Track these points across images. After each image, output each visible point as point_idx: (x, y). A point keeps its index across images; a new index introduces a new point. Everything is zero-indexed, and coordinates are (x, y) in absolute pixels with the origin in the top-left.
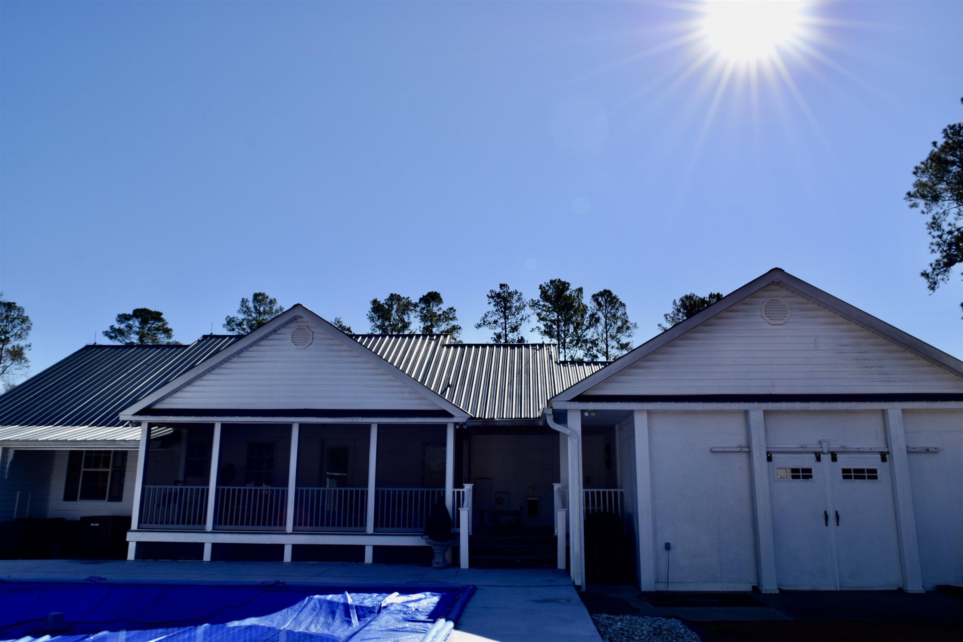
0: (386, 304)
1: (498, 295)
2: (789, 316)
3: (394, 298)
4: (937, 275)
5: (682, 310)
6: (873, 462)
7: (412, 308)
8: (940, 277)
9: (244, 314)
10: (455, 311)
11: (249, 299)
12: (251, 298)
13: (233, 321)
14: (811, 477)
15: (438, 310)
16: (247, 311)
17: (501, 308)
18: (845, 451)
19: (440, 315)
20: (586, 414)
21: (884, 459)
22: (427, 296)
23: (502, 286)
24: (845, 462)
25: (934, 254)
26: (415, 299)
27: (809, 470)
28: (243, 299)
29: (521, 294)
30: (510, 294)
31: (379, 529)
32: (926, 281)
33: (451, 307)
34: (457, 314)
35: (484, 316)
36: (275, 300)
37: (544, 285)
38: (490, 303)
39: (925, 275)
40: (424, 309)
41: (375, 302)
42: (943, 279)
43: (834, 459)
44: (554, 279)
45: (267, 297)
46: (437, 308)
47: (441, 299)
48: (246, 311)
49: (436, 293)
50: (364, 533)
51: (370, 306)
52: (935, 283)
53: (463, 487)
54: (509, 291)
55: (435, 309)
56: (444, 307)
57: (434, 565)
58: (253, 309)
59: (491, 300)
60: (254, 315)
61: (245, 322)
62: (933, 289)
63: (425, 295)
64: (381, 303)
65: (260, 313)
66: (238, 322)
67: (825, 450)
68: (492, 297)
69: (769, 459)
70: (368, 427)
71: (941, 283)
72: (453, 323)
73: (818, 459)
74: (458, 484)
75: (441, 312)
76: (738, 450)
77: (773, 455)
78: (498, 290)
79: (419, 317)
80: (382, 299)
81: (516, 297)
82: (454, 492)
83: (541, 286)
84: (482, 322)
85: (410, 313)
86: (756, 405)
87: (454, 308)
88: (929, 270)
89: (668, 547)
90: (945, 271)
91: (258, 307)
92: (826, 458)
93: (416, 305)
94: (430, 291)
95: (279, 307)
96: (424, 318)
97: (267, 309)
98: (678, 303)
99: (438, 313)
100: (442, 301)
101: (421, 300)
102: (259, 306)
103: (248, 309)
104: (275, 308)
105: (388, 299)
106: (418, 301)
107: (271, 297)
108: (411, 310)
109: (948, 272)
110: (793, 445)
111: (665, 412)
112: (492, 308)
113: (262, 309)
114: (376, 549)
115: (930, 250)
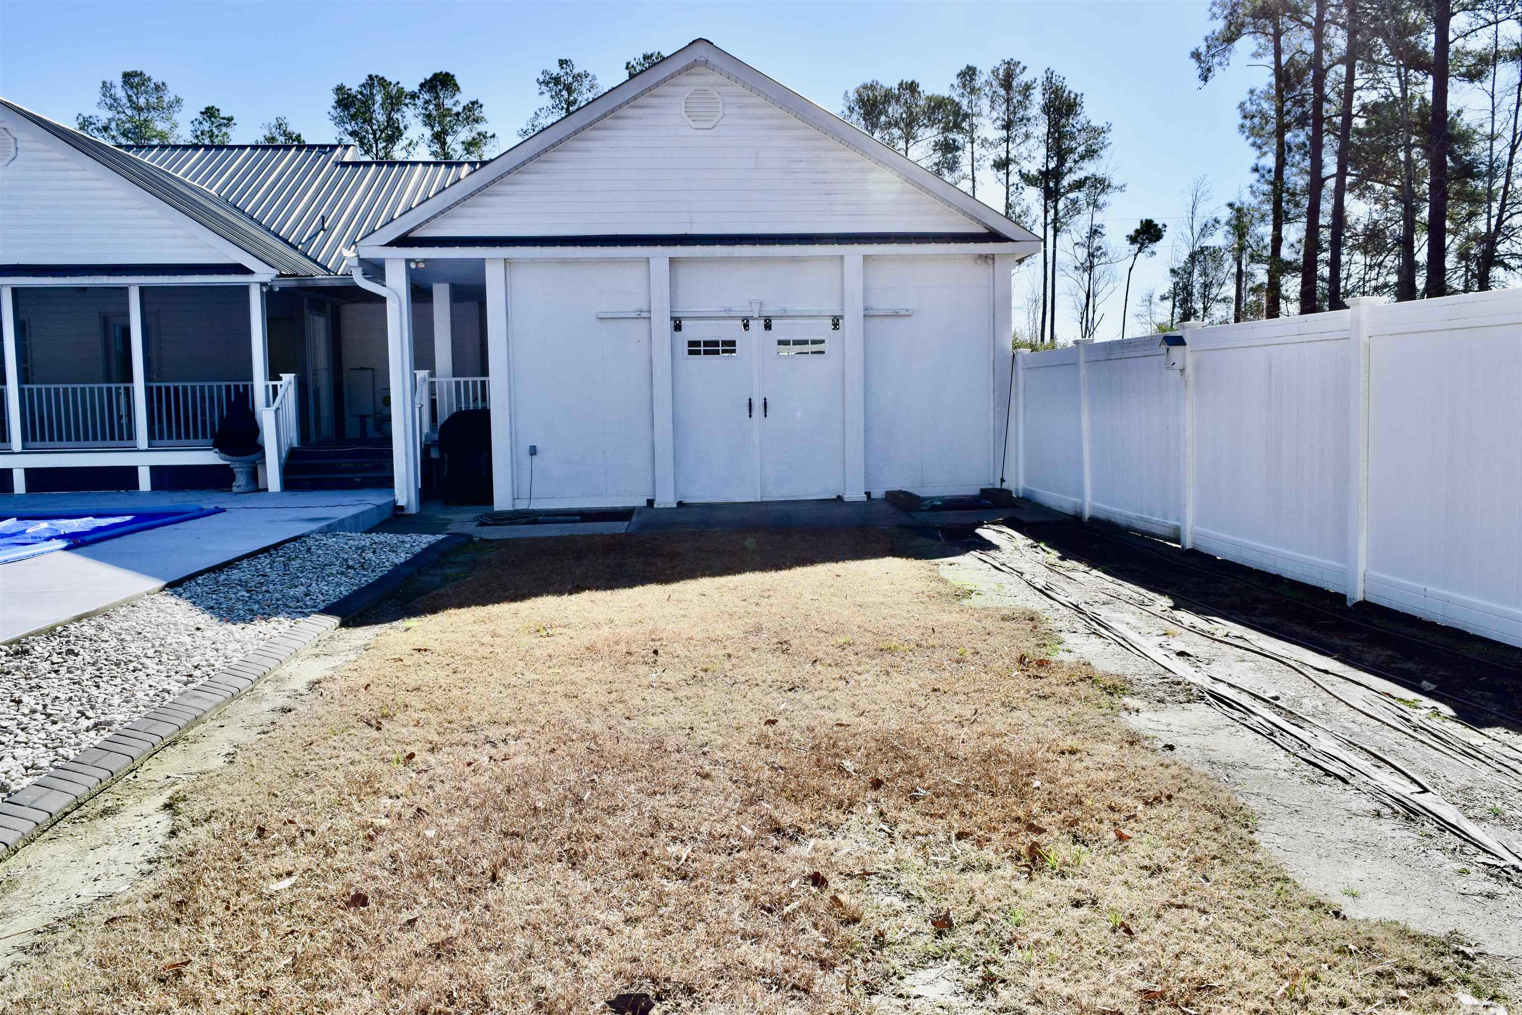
0: (361, 93)
1: (557, 80)
2: (720, 115)
3: (374, 81)
4: (1213, 56)
5: (857, 108)
6: (822, 329)
7: (407, 101)
8: (1217, 60)
9: (110, 109)
10: (481, 106)
11: (114, 84)
12: (118, 81)
13: (91, 124)
14: (734, 351)
15: (454, 105)
16: (114, 104)
17: (561, 102)
18: (784, 316)
19: (458, 114)
20: (413, 266)
21: (836, 325)
22: (431, 80)
23: (562, 63)
24: (780, 329)
25: (1214, 20)
26: (411, 85)
27: (732, 343)
28: (104, 83)
29: (594, 78)
30: (578, 77)
31: (157, 442)
32: (1196, 65)
33: (474, 99)
34: (486, 112)
35: (533, 115)
36: (163, 84)
37: (633, 63)
38: (542, 93)
39: (1196, 55)
40: (427, 102)
41: (340, 89)
42: (1220, 64)
43: (768, 327)
44: (649, 53)
45: (149, 79)
46: (452, 101)
47: (456, 85)
48: (112, 105)
49: (447, 74)
50: (135, 450)
51: (332, 98)
52: (1209, 70)
53: (280, 379)
54: (576, 71)
55: (448, 103)
56: (463, 98)
57: (235, 489)
58: (125, 101)
59: (544, 88)
60: (129, 112)
61: (113, 125)
62: (1206, 79)
63: (428, 78)
64: (353, 92)
65: (140, 109)
66: (100, 125)
67: (756, 315)
68: (547, 84)
69: (678, 328)
70: (123, 291)
71: (1217, 70)
72: (480, 128)
73: (746, 326)
74: (273, 374)
75: (459, 109)
76: (634, 315)
77: (683, 323)
78: (556, 70)
79: (421, 117)
80: (354, 85)
81: (586, 83)
82: (267, 386)
83: (628, 64)
84: (530, 127)
85: (405, 109)
86: (658, 250)
87: (480, 101)
88: (1203, 49)
89: (533, 451)
90: (1224, 50)
91: (134, 98)
92: (757, 326)
93: (413, 96)
94: (438, 71)
95: (172, 98)
96: (429, 120)
97: (153, 100)
98: (853, 96)
99: (455, 110)
100: (458, 89)
101: (422, 86)
102: (136, 95)
103: (115, 100)
104: (166, 99)
105: (363, 85)
106: (416, 89)
107: (157, 79)
108: (406, 105)
109: (1230, 51)
110: (713, 307)
111: (533, 261)
112: (546, 101)
113: (142, 101)
114: (155, 471)
115: (1209, 14)
